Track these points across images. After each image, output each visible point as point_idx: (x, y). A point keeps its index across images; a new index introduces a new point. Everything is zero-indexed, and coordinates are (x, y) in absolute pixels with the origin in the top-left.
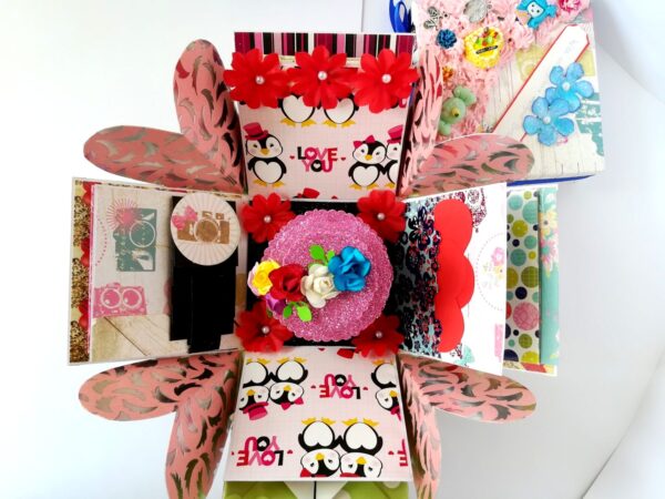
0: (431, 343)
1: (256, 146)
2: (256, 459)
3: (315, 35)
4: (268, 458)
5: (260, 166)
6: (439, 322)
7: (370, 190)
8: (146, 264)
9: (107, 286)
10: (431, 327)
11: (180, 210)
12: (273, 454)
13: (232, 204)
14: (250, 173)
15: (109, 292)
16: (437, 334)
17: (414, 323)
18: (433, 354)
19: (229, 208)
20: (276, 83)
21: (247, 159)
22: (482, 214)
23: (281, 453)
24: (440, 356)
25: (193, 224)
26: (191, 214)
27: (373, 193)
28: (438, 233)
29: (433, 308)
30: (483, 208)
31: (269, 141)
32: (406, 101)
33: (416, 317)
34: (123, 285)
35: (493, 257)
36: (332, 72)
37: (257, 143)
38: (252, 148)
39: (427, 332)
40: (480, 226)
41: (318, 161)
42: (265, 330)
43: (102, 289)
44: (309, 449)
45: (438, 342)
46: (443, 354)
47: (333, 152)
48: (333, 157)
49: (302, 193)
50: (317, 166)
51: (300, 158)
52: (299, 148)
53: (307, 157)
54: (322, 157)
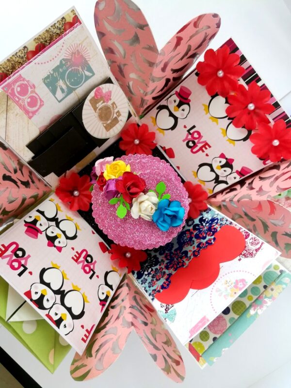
0: (155, 288)
1: (175, 101)
2: (8, 259)
3: (264, 84)
4: (16, 264)
5: (165, 112)
6: (170, 282)
7: (199, 183)
8: (59, 94)
9: (28, 81)
10: (162, 281)
11: (106, 88)
12: (20, 265)
13: (130, 115)
14: (155, 110)
15: (26, 85)
16: (162, 287)
17: (154, 268)
18: (150, 295)
19: (127, 115)
20: (226, 84)
21: (163, 102)
22: (251, 254)
23: (26, 269)
24: (153, 299)
25: (104, 102)
26: (108, 97)
27: (199, 186)
28: (214, 239)
29: (174, 273)
30: (254, 252)
31: (185, 107)
32: (269, 163)
33: (158, 267)
34: (37, 90)
35: (237, 281)
36: (257, 111)
37: (178, 100)
38: (172, 101)
39: (157, 280)
40: (244, 259)
41: (194, 142)
42: (76, 193)
43: (24, 80)
44: (42, 282)
45: (159, 291)
46: (156, 300)
47: (207, 146)
48: (204, 149)
49: (167, 148)
50: (191, 144)
51: (188, 131)
52: (194, 127)
53: (192, 135)
54: (199, 142)
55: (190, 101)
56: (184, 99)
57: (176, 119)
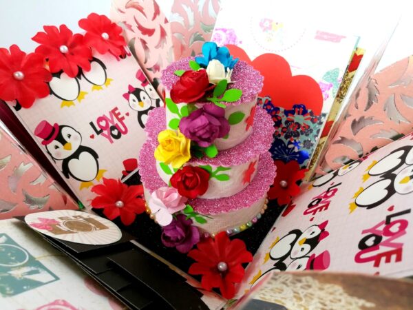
0: (309, 123)
6: (295, 107)
8: (42, 277)
10: (298, 118)
11: (32, 220)
16: (304, 113)
17: (286, 141)
18: (321, 123)
22: (231, 34)
24: (324, 115)
25: (59, 224)
29: (282, 109)
30: (228, 32)
33: (282, 138)
35: (264, 30)
36: (69, 43)
37: (55, 142)
39: (298, 125)
40: (239, 38)
42: (222, 266)
45: (311, 114)
46: (323, 111)
47: (117, 112)
48: (120, 117)
49: (124, 169)
50: (115, 132)
51: (98, 133)
52: (92, 124)
53: (103, 129)
54: (112, 121)
55: (56, 125)
56: (53, 133)
57: (82, 149)
